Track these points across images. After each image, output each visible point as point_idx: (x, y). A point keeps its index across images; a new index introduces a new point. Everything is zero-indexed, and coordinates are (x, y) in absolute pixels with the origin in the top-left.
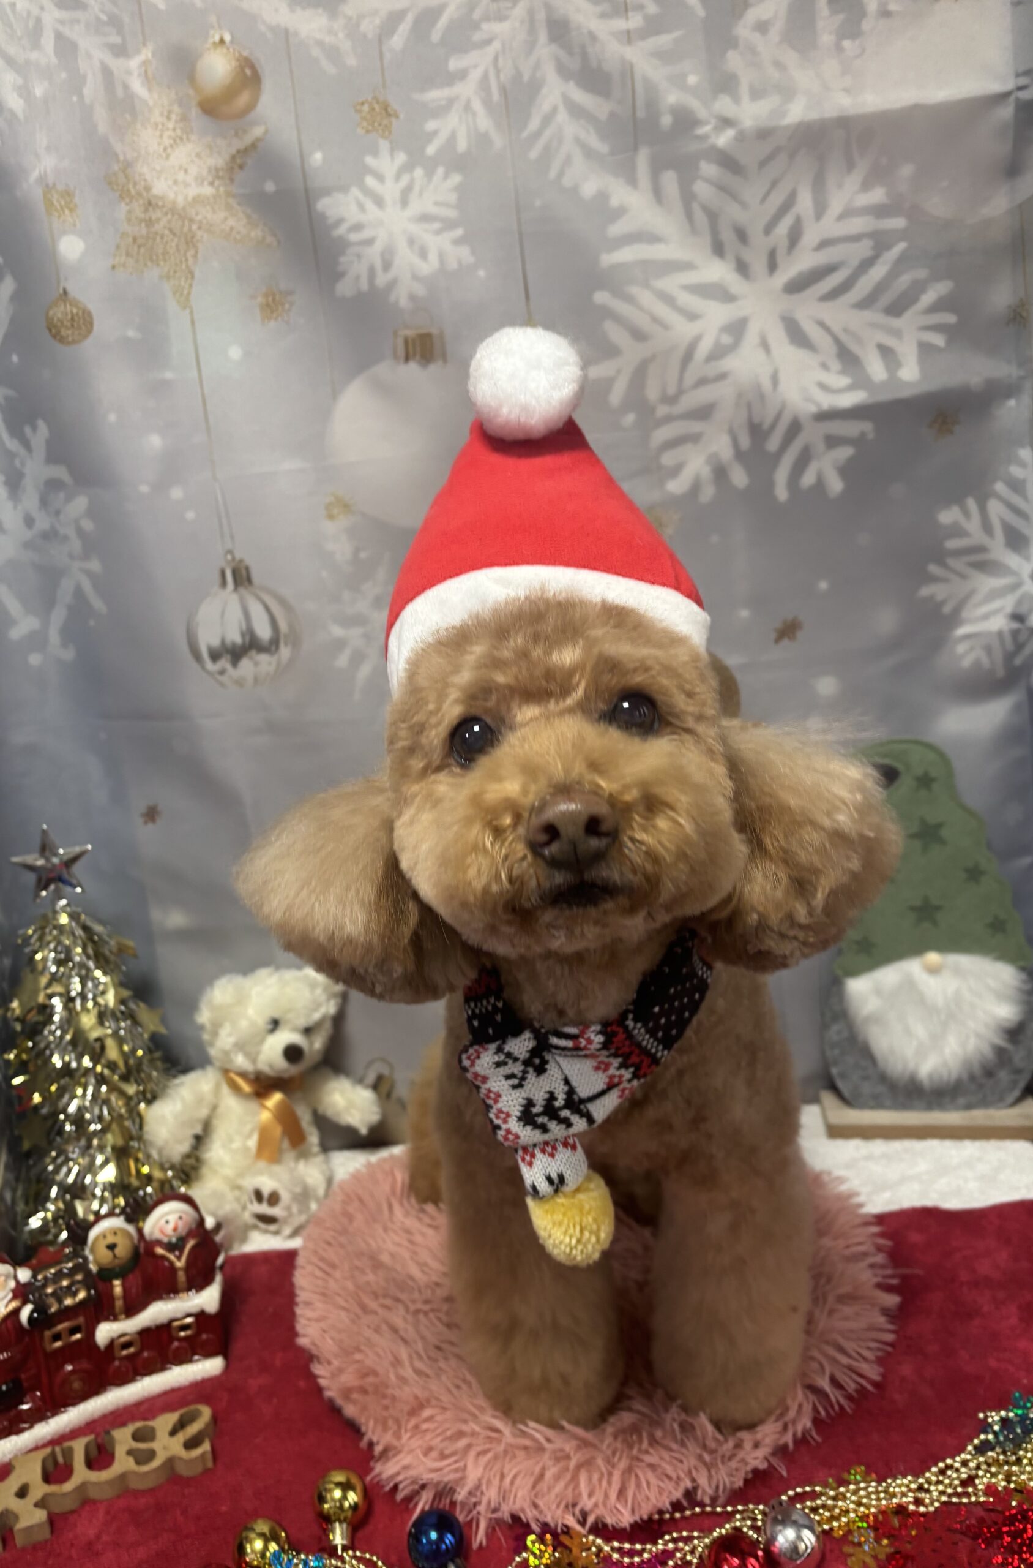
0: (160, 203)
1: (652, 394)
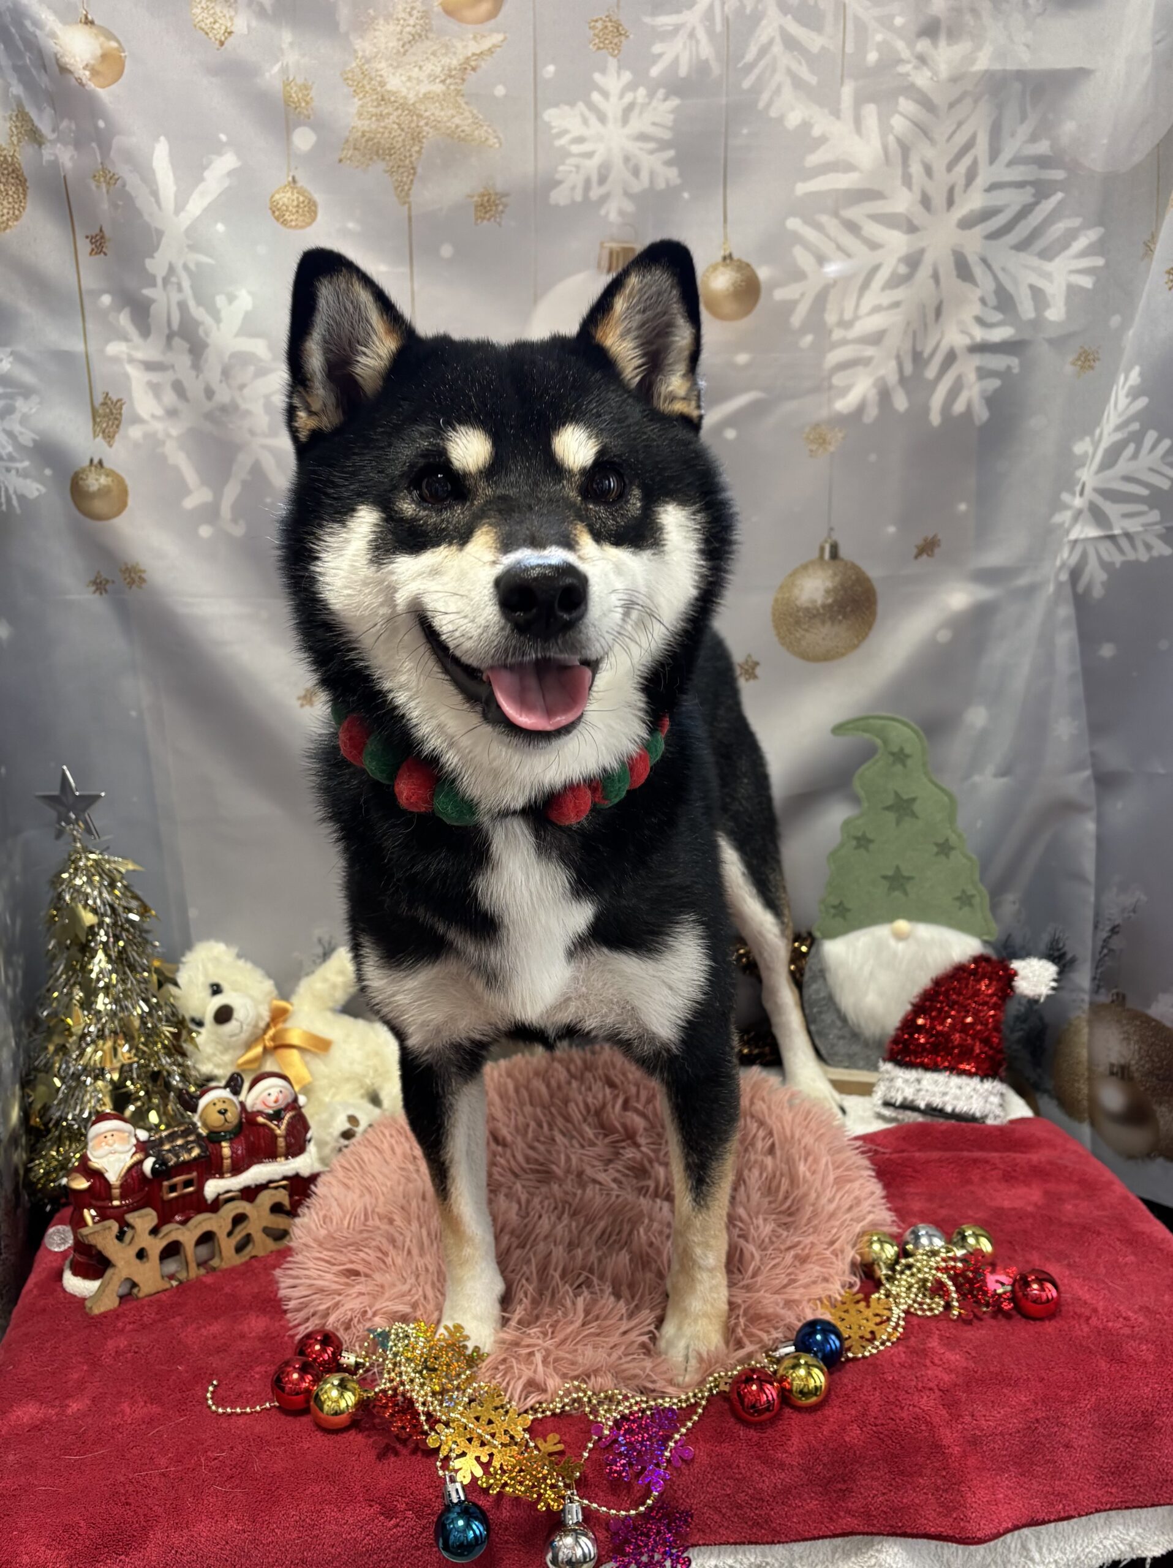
0: (393, 99)
1: (831, 318)
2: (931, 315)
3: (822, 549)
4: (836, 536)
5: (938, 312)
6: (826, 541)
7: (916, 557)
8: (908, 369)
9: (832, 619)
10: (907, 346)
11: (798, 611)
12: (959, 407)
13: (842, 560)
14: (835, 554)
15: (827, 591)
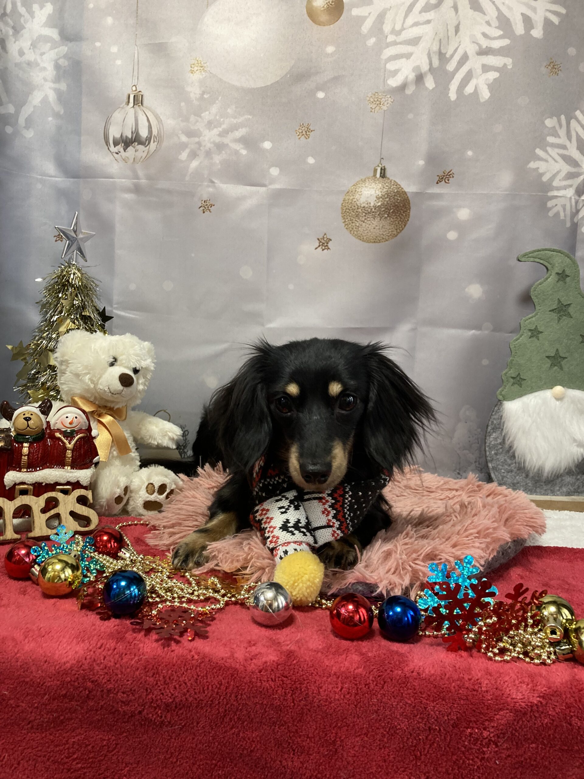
1: (387, 28)
2: (452, 31)
3: (375, 171)
4: (385, 164)
5: (457, 29)
6: (378, 166)
7: (437, 183)
8: (436, 63)
9: (381, 216)
10: (435, 48)
11: (358, 209)
12: (469, 89)
13: (389, 179)
14: (383, 175)
15: (378, 198)
